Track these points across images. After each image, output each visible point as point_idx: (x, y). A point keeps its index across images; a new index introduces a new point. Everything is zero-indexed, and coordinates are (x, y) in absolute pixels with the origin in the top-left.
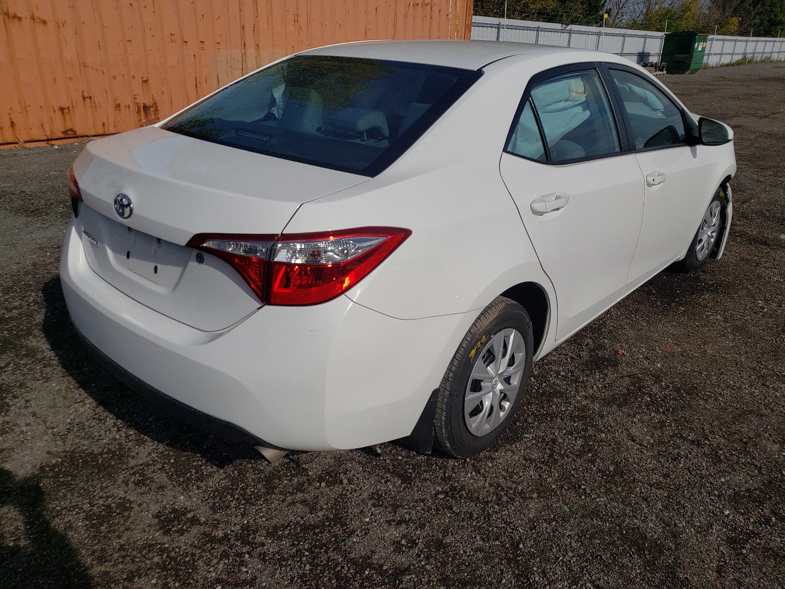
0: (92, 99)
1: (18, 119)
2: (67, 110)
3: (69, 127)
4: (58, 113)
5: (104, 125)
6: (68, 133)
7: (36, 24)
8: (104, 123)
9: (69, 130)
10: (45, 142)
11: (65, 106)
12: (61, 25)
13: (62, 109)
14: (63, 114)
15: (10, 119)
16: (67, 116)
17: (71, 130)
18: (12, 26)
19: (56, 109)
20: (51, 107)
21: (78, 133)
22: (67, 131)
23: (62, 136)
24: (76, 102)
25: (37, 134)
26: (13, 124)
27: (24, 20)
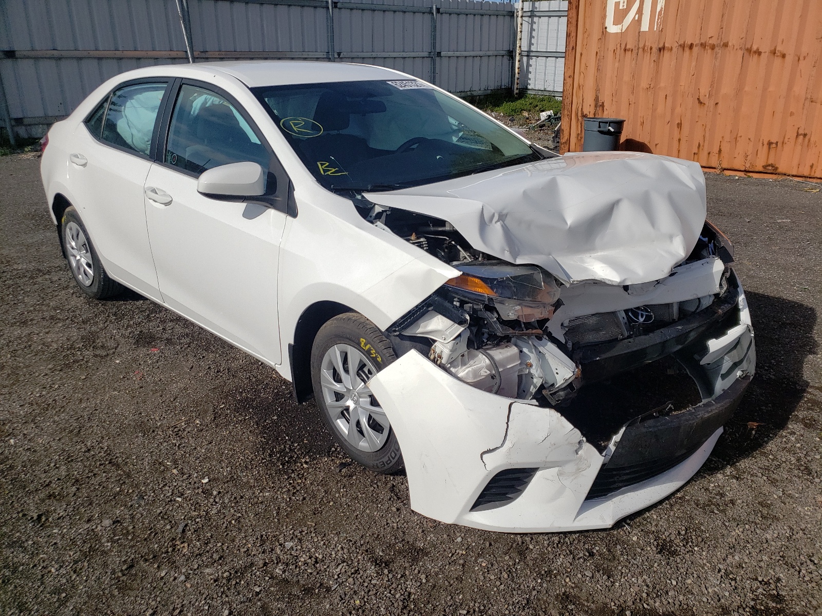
0: (807, 137)
1: (726, 148)
2: (774, 145)
3: (770, 162)
4: (766, 146)
5: (812, 167)
6: (768, 168)
7: (776, 57)
8: (813, 164)
9: (769, 165)
10: (743, 173)
11: (774, 141)
12: (801, 58)
13: (770, 144)
14: (769, 148)
15: (720, 146)
16: (772, 152)
17: (772, 165)
18: (751, 60)
19: (766, 143)
20: (761, 140)
21: (780, 170)
22: (767, 166)
23: (761, 169)
24: (789, 139)
25: (738, 164)
26: (720, 151)
27: (763, 54)
